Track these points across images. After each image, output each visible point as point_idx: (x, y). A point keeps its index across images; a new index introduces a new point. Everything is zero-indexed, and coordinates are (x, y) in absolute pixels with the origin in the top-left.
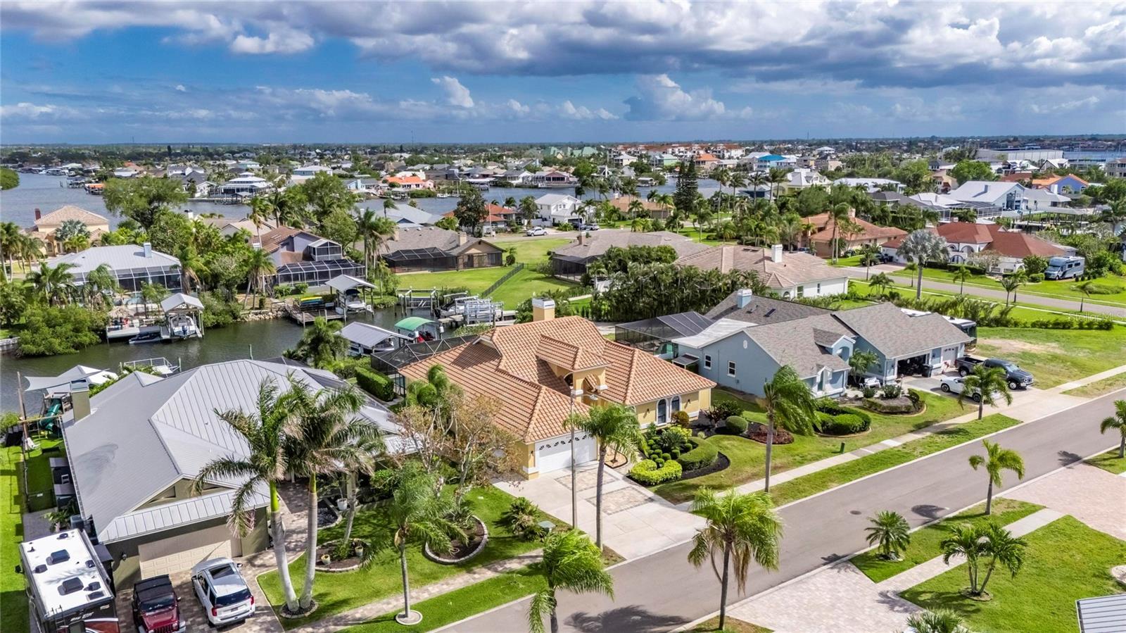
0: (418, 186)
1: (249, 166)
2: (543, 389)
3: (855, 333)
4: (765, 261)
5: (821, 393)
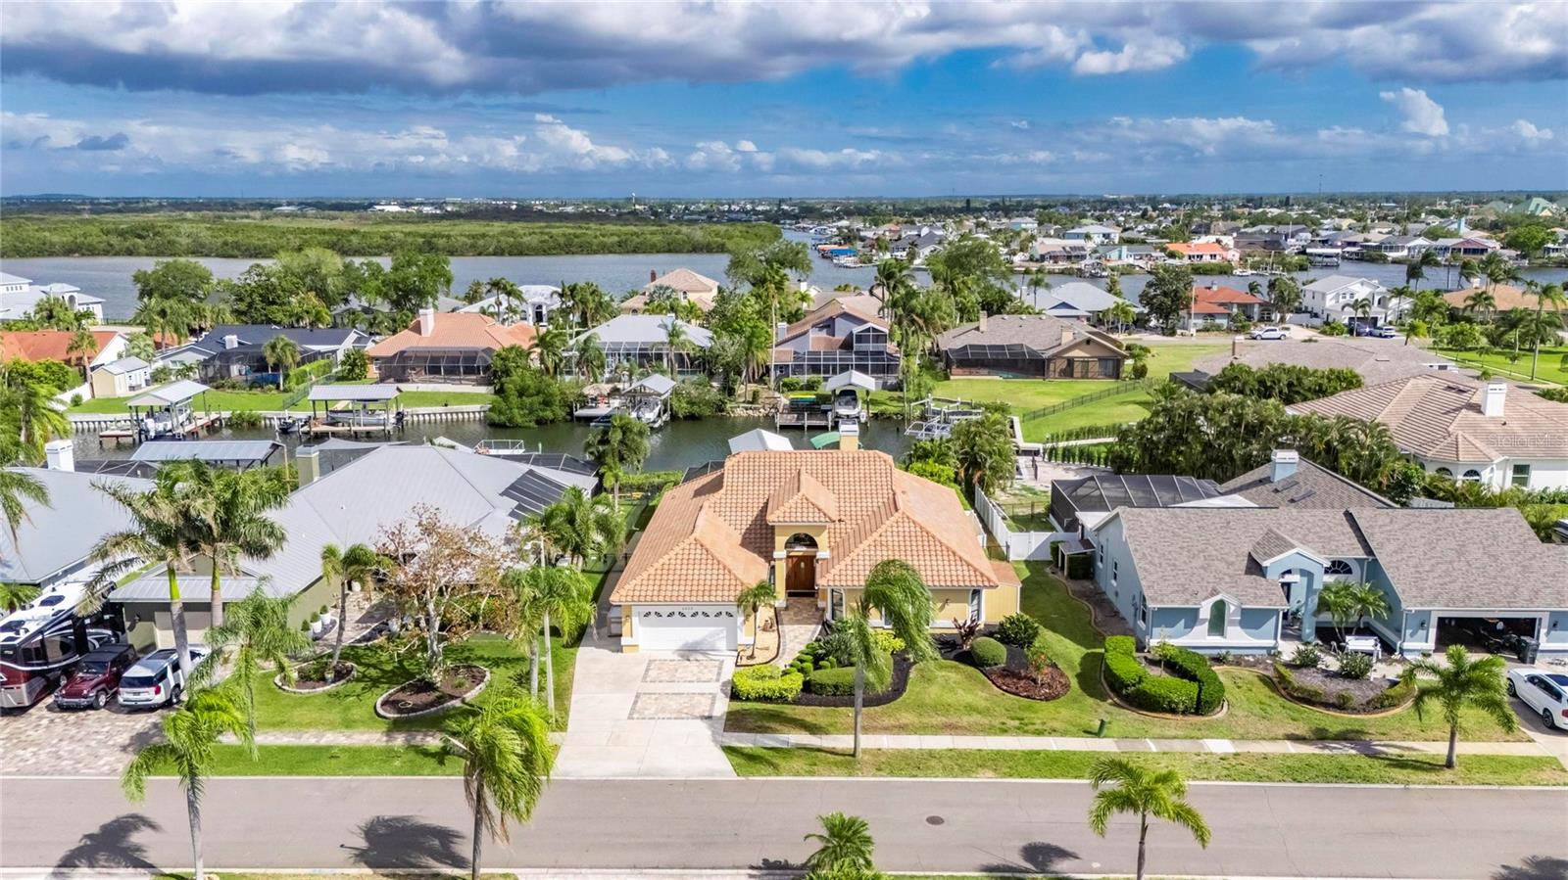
0: (1213, 256)
1: (1023, 226)
2: (692, 537)
3: (1369, 551)
4: (1464, 411)
5: (1216, 640)
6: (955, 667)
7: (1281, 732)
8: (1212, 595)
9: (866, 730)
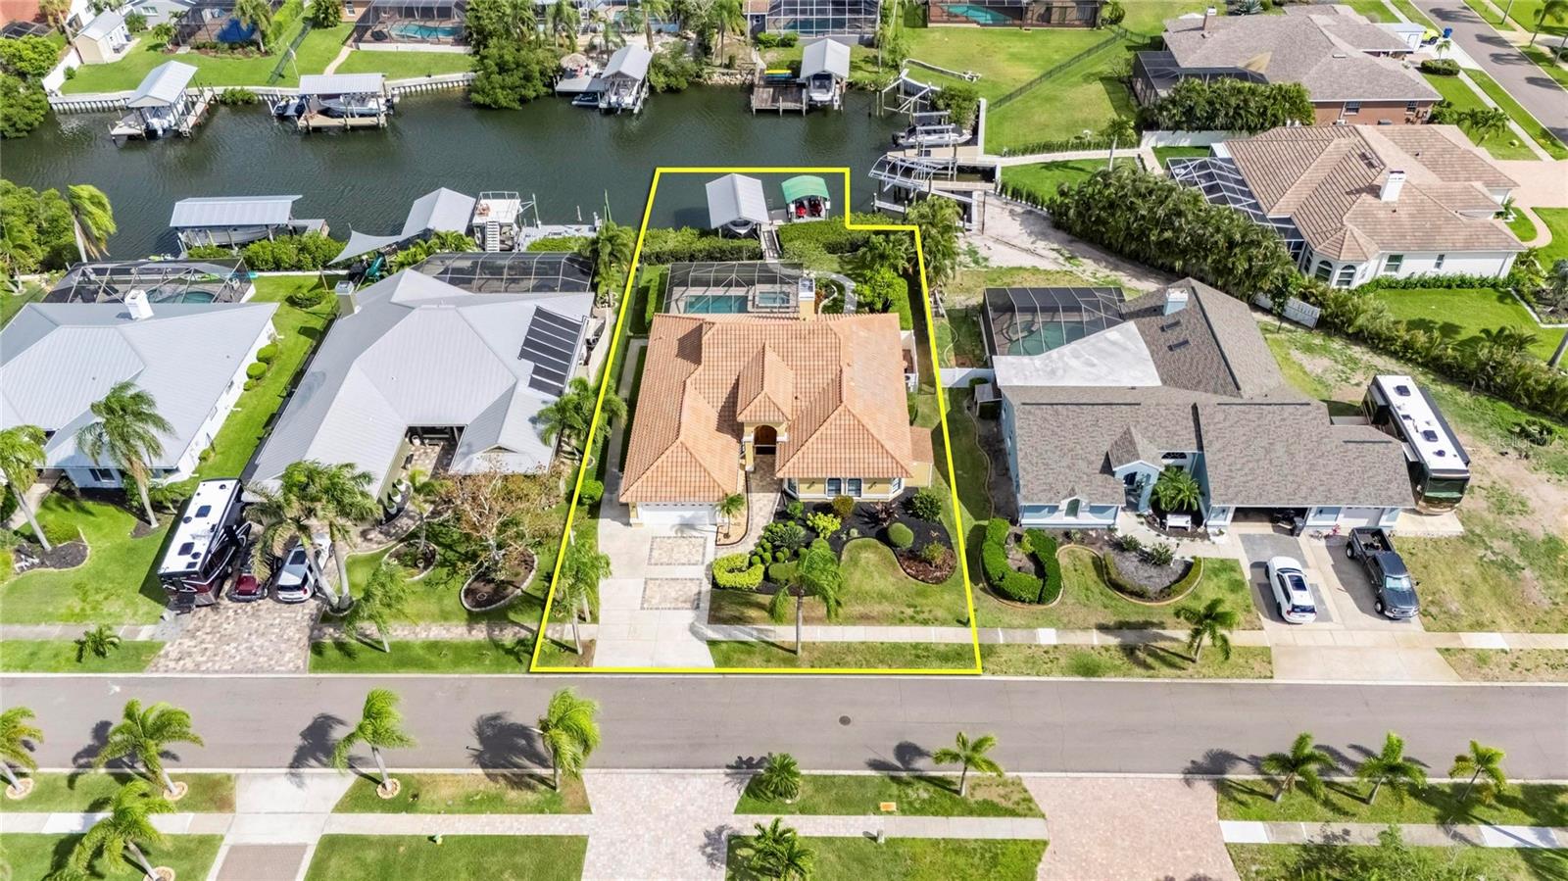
2: (678, 441)
3: (1201, 447)
4: (1364, 195)
5: (1071, 520)
6: (877, 547)
7: (1093, 621)
8: (1071, 496)
9: (807, 621)
